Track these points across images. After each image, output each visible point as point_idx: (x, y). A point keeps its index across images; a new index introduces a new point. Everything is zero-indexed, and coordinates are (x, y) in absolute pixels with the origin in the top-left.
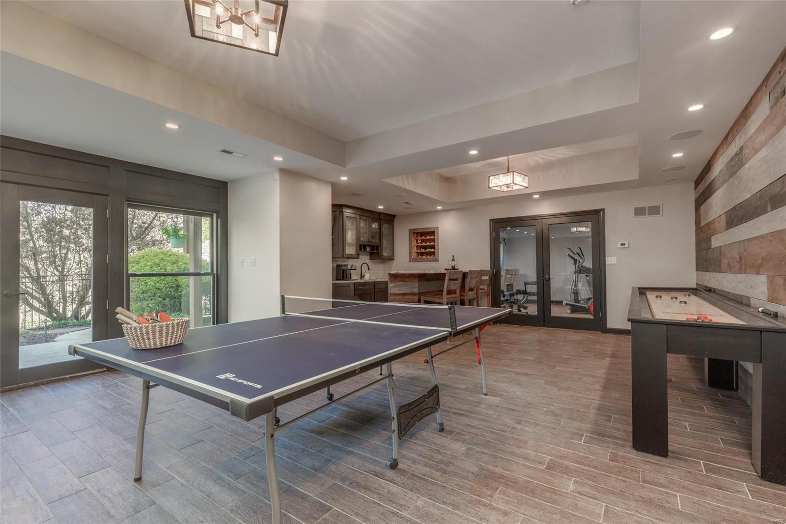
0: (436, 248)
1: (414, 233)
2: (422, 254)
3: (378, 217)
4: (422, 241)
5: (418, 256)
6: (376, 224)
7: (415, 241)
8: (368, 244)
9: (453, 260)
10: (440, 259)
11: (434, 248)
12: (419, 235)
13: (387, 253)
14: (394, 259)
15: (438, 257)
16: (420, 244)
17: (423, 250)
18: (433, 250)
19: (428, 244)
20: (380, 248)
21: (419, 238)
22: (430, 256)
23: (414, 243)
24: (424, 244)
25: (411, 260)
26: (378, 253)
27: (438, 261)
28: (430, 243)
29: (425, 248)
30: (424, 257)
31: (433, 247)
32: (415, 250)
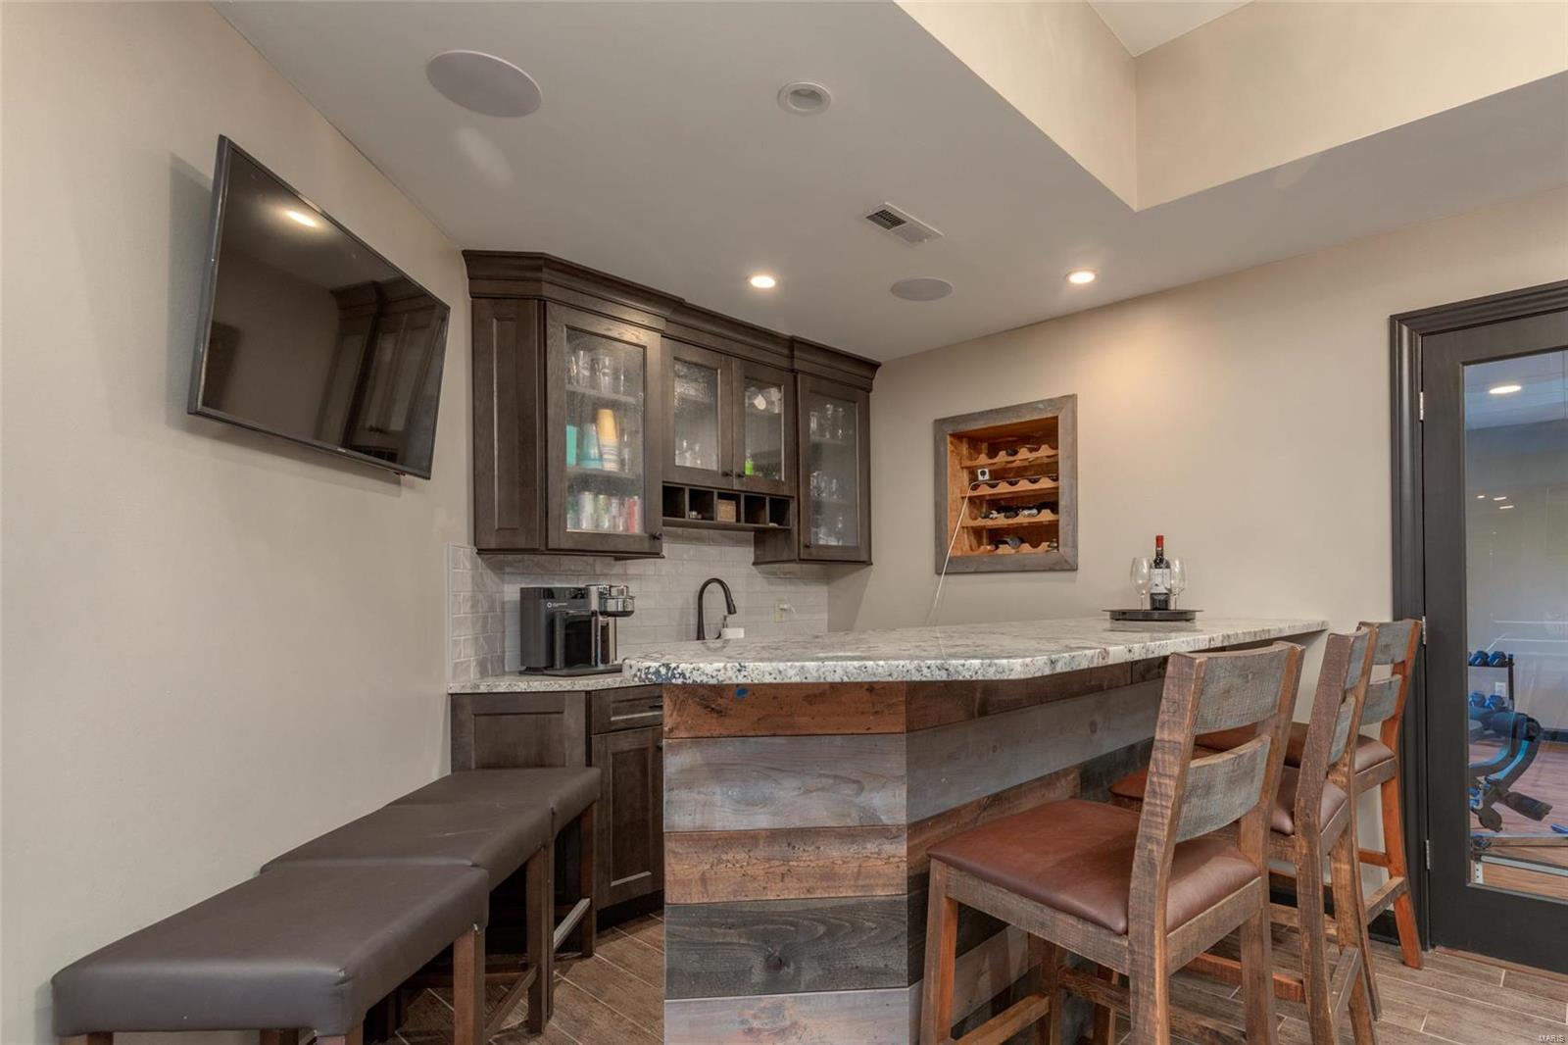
0: (1062, 503)
1: (958, 437)
2: (996, 537)
3: (784, 363)
4: (998, 475)
5: (980, 544)
6: (775, 394)
7: (965, 476)
8: (723, 484)
9: (1159, 562)
10: (1082, 560)
11: (1054, 507)
12: (984, 446)
13: (839, 535)
14: (868, 563)
15: (1075, 546)
16: (985, 491)
17: (999, 520)
18: (1046, 516)
19: (1024, 485)
20: (793, 507)
21: (983, 459)
22: (1035, 545)
23: (958, 486)
24: (1003, 488)
25: (947, 565)
26: (788, 532)
27: (1074, 569)
28: (1034, 482)
29: (1009, 506)
30: (1004, 549)
31: (1049, 502)
32: (961, 517)
